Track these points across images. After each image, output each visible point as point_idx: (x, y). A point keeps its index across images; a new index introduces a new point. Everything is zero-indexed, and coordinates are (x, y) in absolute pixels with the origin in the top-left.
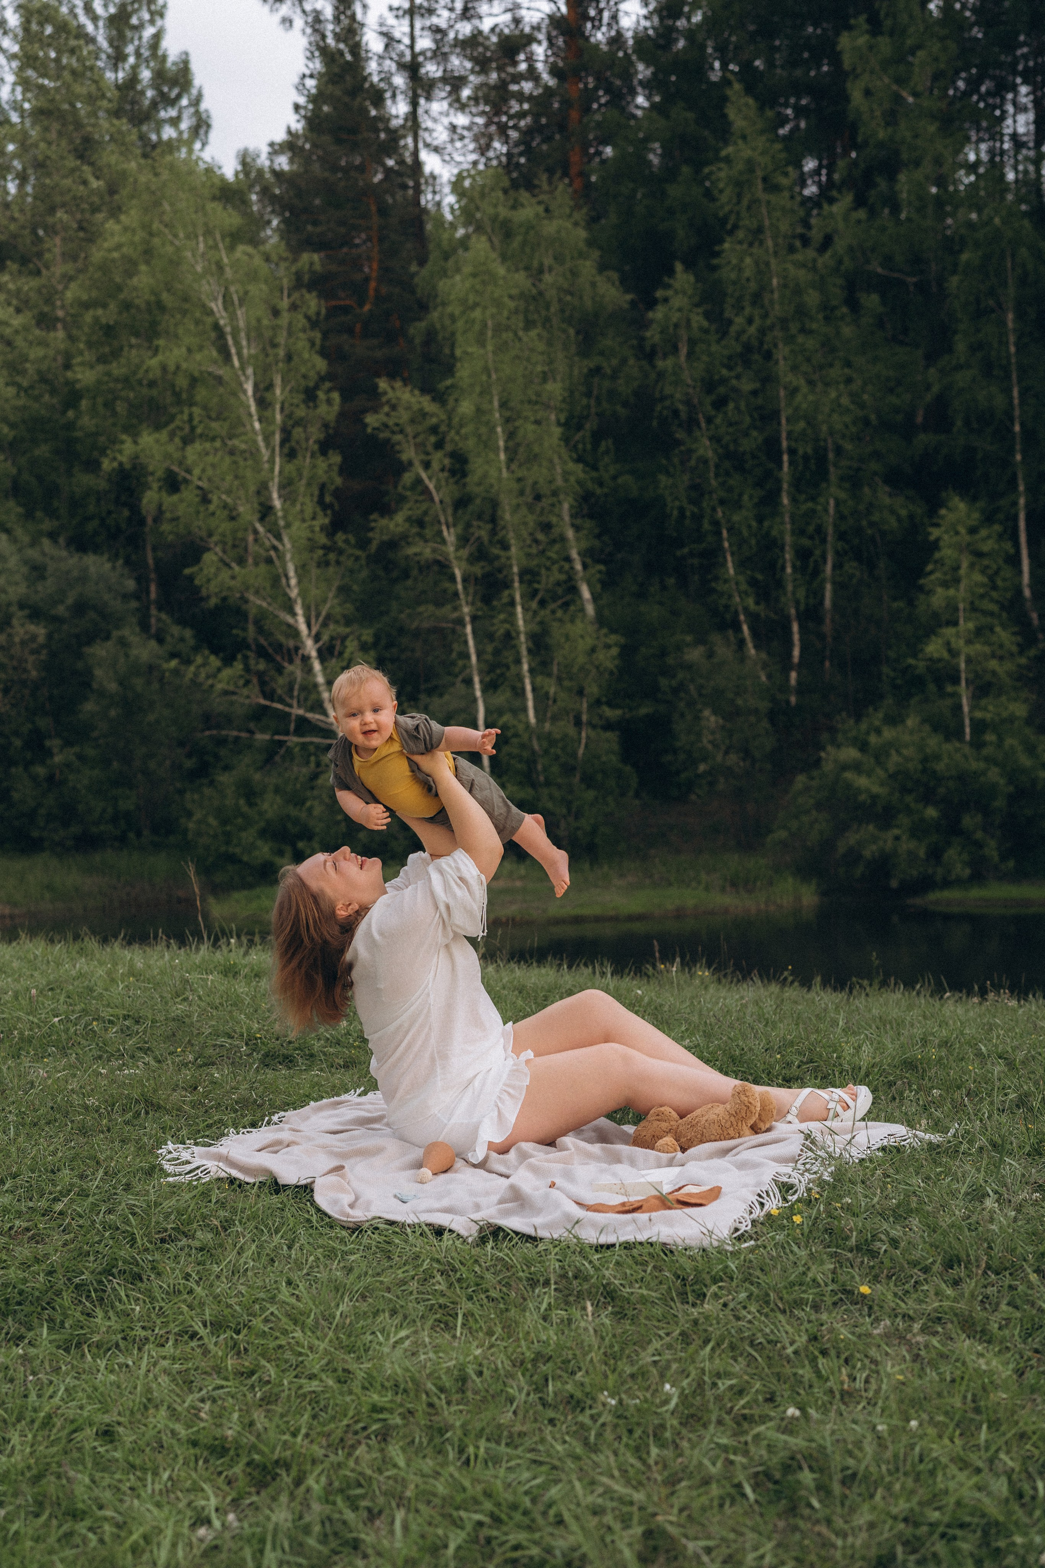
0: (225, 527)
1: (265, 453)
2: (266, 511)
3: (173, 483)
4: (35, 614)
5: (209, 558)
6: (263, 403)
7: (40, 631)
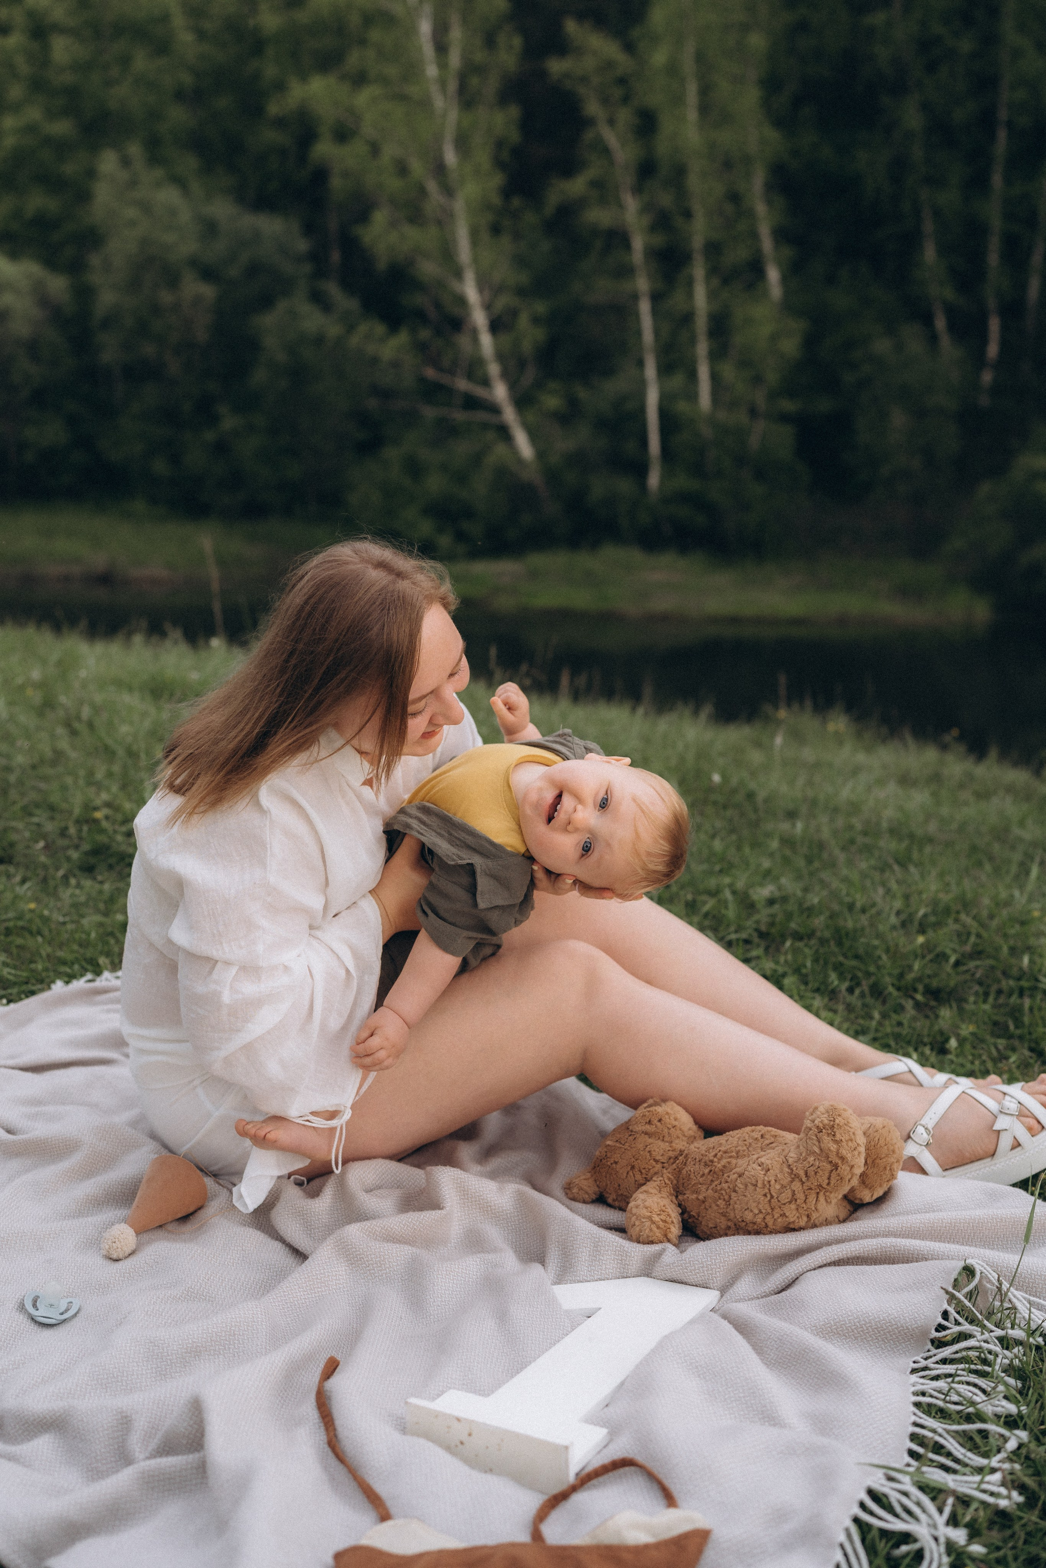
0: (394, 184)
1: (439, 102)
2: (440, 169)
3: (342, 135)
4: (208, 274)
5: (380, 217)
6: (441, 48)
7: (208, 291)
